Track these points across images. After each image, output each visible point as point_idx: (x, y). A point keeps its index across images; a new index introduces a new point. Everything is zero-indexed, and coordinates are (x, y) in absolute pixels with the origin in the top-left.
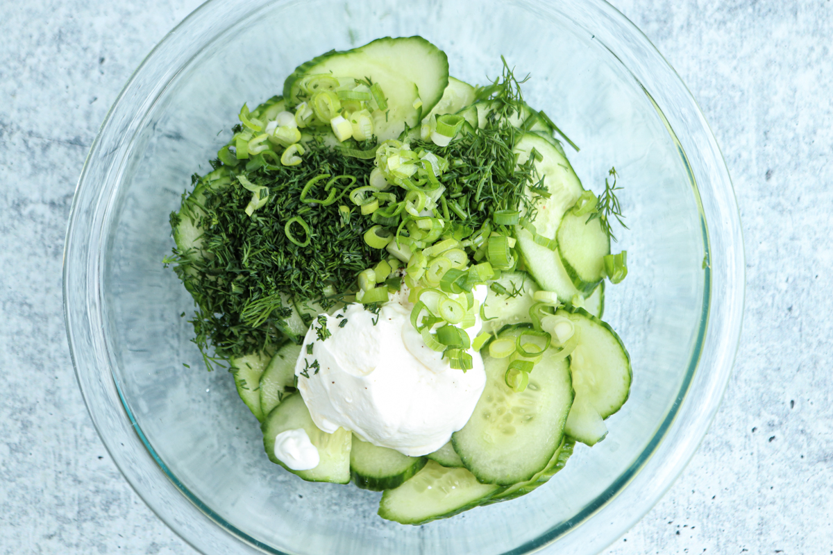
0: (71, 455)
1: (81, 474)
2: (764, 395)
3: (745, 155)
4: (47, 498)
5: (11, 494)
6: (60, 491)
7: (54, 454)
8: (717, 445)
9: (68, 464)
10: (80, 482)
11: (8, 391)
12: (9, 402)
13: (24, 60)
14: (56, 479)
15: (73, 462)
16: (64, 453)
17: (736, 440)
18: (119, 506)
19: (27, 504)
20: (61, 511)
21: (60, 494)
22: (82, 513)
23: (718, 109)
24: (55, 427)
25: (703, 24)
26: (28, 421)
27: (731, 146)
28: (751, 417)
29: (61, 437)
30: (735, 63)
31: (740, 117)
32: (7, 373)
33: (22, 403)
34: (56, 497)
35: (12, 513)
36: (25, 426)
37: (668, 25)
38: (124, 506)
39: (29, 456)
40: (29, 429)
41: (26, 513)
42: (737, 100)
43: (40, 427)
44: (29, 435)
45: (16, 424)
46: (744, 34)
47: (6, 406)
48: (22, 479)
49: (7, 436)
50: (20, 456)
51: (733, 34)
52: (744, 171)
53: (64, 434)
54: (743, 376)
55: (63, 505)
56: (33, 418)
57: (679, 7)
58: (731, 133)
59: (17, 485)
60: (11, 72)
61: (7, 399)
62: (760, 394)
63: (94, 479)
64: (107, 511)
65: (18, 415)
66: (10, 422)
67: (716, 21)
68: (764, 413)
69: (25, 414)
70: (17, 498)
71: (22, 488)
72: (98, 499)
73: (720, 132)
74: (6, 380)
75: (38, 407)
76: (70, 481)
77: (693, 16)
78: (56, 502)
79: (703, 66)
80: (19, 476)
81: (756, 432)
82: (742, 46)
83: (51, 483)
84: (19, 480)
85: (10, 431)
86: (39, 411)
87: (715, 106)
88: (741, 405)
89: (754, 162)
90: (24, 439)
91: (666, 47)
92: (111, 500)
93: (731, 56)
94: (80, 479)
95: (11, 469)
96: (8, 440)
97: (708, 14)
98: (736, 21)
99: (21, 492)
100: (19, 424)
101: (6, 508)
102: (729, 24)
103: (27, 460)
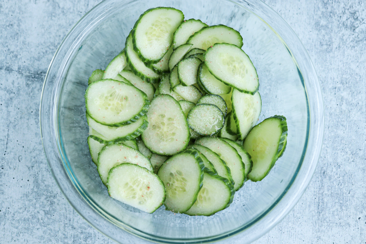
0: (71, 217)
1: (75, 225)
2: (364, 204)
3: (360, 103)
4: (60, 235)
5: (44, 232)
6: (66, 232)
7: (64, 216)
8: (344, 224)
9: (70, 220)
10: (74, 228)
11: (45, 188)
12: (45, 193)
13: (57, 46)
14: (64, 226)
15: (72, 220)
16: (68, 216)
17: (352, 222)
18: (91, 239)
19: (51, 237)
20: (66, 241)
21: (66, 233)
22: (75, 242)
23: (350, 83)
24: (65, 205)
25: (345, 47)
26: (53, 201)
27: (355, 99)
28: (358, 213)
29: (67, 209)
30: (358, 64)
31: (359, 87)
32: (45, 180)
33: (51, 193)
34: (64, 234)
35: (45, 240)
36: (52, 203)
37: (331, 47)
38: (93, 239)
39: (53, 216)
40: (53, 205)
41: (51, 240)
42: (358, 80)
43: (58, 204)
44: (53, 207)
45: (48, 202)
46: (362, 52)
47: (43, 194)
48: (49, 226)
49: (44, 207)
50: (49, 216)
51: (357, 52)
52: (360, 109)
53: (68, 208)
54: (356, 196)
55: (67, 238)
56: (55, 200)
57: (336, 39)
58: (355, 94)
59: (47, 228)
60: (51, 51)
61: (44, 191)
62: (362, 204)
63: (81, 228)
64: (86, 241)
65: (49, 198)
66: (45, 201)
67: (350, 46)
68: (364, 211)
69: (52, 198)
70: (47, 234)
71: (49, 230)
72: (82, 236)
73: (351, 93)
74: (44, 183)
75: (57, 195)
76: (70, 228)
77: (341, 43)
78: (64, 236)
79: (345, 65)
80: (48, 225)
81: (360, 219)
82: (361, 57)
83: (62, 228)
84: (48, 226)
85: (45, 205)
86: (58, 197)
87: (349, 82)
88: (354, 208)
89: (364, 106)
90: (51, 209)
91: (329, 56)
92: (88, 237)
93: (356, 61)
94: (75, 227)
95: (45, 221)
96: (44, 209)
97: (347, 43)
98: (359, 46)
99: (49, 231)
100: (49, 202)
101: (42, 238)
102: (356, 48)
103: (52, 218)
